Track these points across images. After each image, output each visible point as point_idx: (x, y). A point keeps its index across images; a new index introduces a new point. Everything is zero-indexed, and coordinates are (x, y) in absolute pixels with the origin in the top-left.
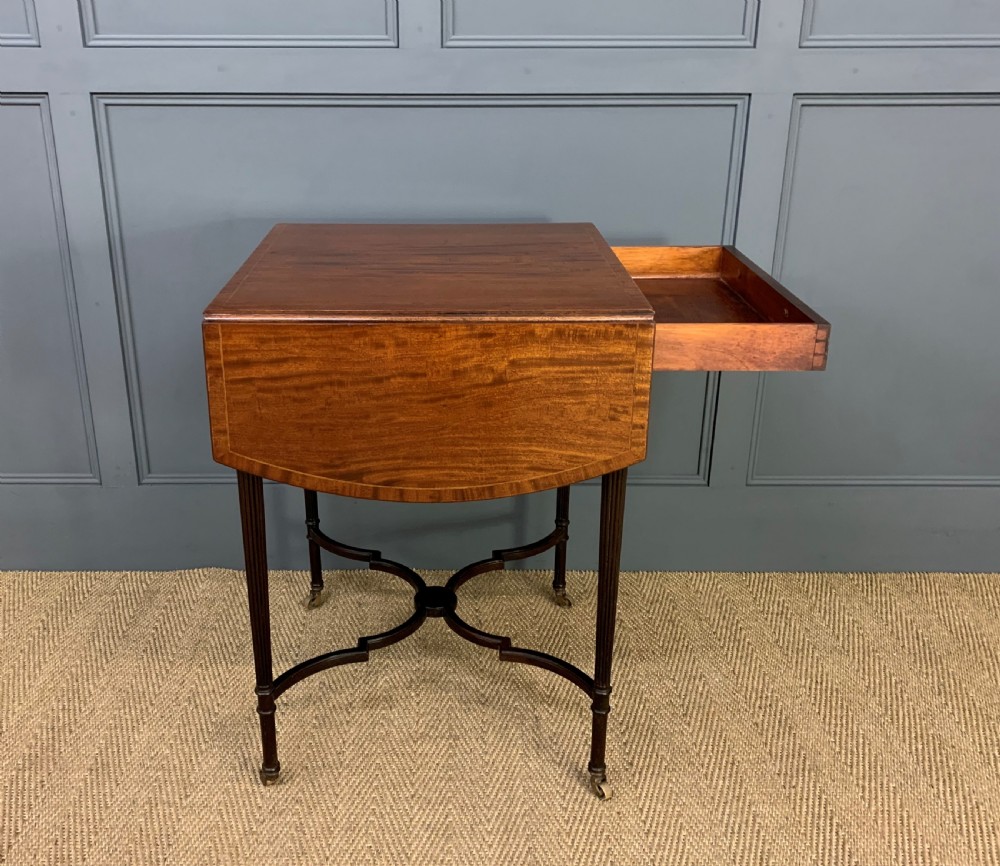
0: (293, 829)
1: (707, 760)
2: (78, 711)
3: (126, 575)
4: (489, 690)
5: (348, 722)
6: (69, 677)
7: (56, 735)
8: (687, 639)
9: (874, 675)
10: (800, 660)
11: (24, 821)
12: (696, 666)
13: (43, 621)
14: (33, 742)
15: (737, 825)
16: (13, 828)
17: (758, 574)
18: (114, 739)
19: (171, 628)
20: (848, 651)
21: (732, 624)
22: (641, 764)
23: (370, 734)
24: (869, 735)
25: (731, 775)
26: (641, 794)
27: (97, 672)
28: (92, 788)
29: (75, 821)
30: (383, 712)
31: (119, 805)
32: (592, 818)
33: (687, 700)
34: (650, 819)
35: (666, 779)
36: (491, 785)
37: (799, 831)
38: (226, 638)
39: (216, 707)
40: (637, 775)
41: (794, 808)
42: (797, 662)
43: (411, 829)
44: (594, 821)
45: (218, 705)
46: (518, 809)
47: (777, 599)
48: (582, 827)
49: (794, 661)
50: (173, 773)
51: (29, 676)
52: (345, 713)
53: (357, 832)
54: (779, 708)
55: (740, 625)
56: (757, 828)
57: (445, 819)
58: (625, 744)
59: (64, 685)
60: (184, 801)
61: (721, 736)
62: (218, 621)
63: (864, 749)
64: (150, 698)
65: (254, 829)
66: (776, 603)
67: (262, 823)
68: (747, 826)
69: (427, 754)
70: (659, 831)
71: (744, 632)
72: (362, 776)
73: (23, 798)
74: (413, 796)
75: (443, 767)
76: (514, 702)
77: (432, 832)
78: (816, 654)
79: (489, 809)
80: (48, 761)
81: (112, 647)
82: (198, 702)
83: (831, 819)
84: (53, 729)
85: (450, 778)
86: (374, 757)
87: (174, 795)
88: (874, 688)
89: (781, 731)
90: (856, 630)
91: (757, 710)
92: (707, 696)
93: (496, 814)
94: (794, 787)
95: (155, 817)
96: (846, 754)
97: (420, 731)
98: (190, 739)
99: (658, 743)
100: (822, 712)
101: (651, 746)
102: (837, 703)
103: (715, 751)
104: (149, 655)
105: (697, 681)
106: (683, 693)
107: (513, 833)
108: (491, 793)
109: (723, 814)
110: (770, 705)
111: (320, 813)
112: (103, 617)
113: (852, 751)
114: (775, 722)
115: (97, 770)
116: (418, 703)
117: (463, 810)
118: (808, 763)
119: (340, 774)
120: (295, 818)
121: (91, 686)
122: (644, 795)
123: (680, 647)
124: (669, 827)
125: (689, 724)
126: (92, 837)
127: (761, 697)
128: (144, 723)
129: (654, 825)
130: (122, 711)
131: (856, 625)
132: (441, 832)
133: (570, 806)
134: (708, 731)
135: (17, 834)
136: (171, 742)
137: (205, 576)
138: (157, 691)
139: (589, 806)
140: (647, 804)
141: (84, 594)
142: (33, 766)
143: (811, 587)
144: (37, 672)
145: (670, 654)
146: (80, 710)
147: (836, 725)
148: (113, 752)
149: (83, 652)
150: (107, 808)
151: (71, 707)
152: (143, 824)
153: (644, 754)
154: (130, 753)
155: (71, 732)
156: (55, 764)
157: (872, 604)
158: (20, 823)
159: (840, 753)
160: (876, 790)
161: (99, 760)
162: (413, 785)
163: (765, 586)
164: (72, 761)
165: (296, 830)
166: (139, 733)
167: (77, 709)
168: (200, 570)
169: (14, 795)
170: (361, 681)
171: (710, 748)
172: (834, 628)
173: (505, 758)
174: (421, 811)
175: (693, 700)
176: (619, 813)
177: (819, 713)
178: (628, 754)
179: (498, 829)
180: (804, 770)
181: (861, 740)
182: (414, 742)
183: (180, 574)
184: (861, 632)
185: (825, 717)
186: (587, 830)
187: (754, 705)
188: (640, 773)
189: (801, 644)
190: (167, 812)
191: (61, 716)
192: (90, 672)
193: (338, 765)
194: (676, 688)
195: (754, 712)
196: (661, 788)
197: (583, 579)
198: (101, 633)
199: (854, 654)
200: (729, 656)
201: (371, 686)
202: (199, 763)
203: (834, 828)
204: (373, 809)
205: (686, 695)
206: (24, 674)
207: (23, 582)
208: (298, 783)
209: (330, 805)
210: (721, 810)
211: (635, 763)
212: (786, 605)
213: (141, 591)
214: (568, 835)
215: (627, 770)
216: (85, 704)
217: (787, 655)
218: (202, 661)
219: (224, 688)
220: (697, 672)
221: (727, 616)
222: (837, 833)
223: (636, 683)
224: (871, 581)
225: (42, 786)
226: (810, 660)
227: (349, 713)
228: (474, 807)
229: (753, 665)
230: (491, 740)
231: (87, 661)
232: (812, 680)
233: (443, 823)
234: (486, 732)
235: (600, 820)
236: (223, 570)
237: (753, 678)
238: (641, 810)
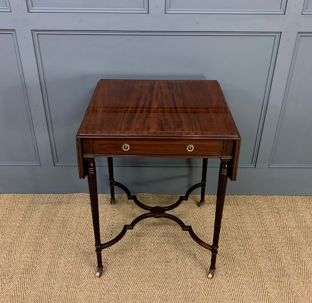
0: (115, 297)
1: (252, 271)
2: (39, 251)
3: (51, 196)
4: (178, 243)
5: (131, 256)
6: (35, 237)
7: (33, 260)
8: (245, 223)
9: (309, 238)
10: (284, 232)
11: (26, 294)
12: (248, 234)
13: (23, 214)
14: (25, 263)
15: (262, 296)
16: (22, 296)
17: (270, 196)
18: (53, 262)
19: (68, 218)
20: (300, 228)
21: (261, 217)
22: (230, 273)
23: (139, 260)
24: (306, 262)
25: (260, 277)
26: (230, 284)
27: (44, 235)
28: (47, 282)
29: (43, 294)
30: (143, 252)
31: (56, 288)
32: (214, 293)
33: (245, 248)
34: (233, 294)
35: (238, 278)
36: (180, 281)
37: (282, 299)
38: (87, 222)
39: (86, 249)
40: (229, 277)
41: (281, 290)
42: (283, 233)
43: (154, 297)
44: (214, 294)
45: (87, 249)
46: (189, 290)
47: (277, 207)
48: (210, 297)
49: (282, 232)
50: (74, 276)
51: (21, 237)
52: (130, 252)
53: (136, 299)
54: (277, 251)
55: (263, 217)
56: (268, 297)
57: (165, 293)
58: (225, 265)
59: (34, 241)
60: (78, 287)
61: (257, 262)
62: (84, 214)
63: (304, 267)
64: (63, 246)
65: (102, 297)
66: (276, 208)
67: (105, 295)
68: (265, 297)
69: (158, 269)
70: (236, 299)
71: (265, 220)
72: (137, 277)
73: (25, 285)
74: (154, 285)
75: (164, 273)
76: (187, 248)
77: (161, 298)
78: (289, 229)
79: (180, 290)
80: (31, 270)
81: (49, 225)
82: (80, 247)
83: (293, 294)
84: (32, 258)
85: (166, 278)
86: (140, 270)
87: (75, 284)
88: (309, 243)
89: (277, 260)
90: (303, 219)
91: (269, 252)
92: (252, 246)
93: (182, 292)
94: (281, 282)
95: (69, 292)
96: (298, 269)
97: (156, 260)
98: (78, 262)
99: (236, 264)
100: (291, 252)
101: (233, 266)
102: (296, 249)
103: (255, 268)
104: (62, 228)
105: (249, 240)
106: (244, 245)
107: (188, 299)
108: (180, 284)
109: (257, 292)
110: (274, 250)
111: (124, 291)
112: (44, 213)
113: (301, 268)
114: (275, 257)
115: (48, 274)
116: (154, 248)
117: (171, 290)
118: (286, 273)
119: (129, 276)
120: (116, 293)
121: (43, 241)
122: (231, 285)
123: (243, 226)
124: (239, 297)
125: (246, 257)
126: (49, 300)
127: (270, 247)
128: (62, 256)
129: (234, 296)
130: (54, 251)
131: (304, 217)
132: (164, 299)
133: (207, 289)
134: (252, 260)
135: (24, 298)
136: (72, 263)
137: (78, 196)
138: (66, 243)
139: (213, 289)
140: (232, 288)
141: (37, 203)
142: (27, 273)
143: (288, 201)
144: (24, 235)
145: (240, 229)
146: (40, 251)
147: (295, 258)
148: (53, 267)
149: (39, 227)
150: (53, 289)
151: (37, 250)
152: (65, 295)
153: (231, 269)
154: (59, 267)
155: (38, 259)
156: (34, 272)
157: (309, 209)
158: (25, 294)
159: (296, 269)
160: (308, 283)
161: (48, 270)
162: (154, 280)
163: (273, 201)
164: (39, 270)
165: (116, 298)
166: (61, 260)
167: (39, 250)
168: (77, 194)
169: (21, 283)
170: (135, 239)
171: (253, 267)
172: (296, 219)
173: (184, 270)
174: (157, 291)
175: (247, 248)
176: (223, 292)
177: (290, 253)
178: (226, 269)
179: (183, 297)
180: (284, 275)
181: (304, 264)
182: (154, 263)
183: (70, 195)
184: (305, 220)
185: (292, 255)
186: (212, 298)
187: (268, 249)
188: (230, 276)
189: (284, 225)
190: (73, 290)
191: (34, 253)
192: (42, 235)
193: (129, 273)
194: (242, 243)
195: (268, 252)
196: (236, 282)
197: (209, 198)
198: (44, 219)
199: (302, 229)
200: (260, 230)
201: (138, 241)
202: (82, 272)
203: (294, 297)
204: (141, 290)
205: (245, 246)
206: (19, 236)
207: (15, 198)
208: (116, 280)
209: (127, 288)
210: (256, 290)
211: (228, 272)
212: (280, 209)
213: (56, 202)
214: (206, 299)
215: (225, 275)
216: (42, 248)
217: (280, 230)
218: (80, 231)
219: (88, 242)
220: (249, 236)
221: (259, 213)
222: (295, 299)
223: (228, 240)
224: (309, 200)
225: (31, 280)
226: (287, 232)
227: (131, 252)
228: (175, 289)
229: (268, 234)
230: (179, 263)
231: (40, 231)
232: (288, 240)
233: (165, 295)
234: (177, 260)
235: (216, 294)
236: (84, 194)
237: (268, 239)
238: (230, 290)
